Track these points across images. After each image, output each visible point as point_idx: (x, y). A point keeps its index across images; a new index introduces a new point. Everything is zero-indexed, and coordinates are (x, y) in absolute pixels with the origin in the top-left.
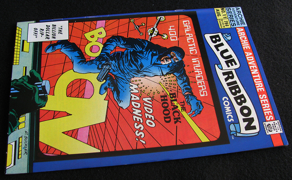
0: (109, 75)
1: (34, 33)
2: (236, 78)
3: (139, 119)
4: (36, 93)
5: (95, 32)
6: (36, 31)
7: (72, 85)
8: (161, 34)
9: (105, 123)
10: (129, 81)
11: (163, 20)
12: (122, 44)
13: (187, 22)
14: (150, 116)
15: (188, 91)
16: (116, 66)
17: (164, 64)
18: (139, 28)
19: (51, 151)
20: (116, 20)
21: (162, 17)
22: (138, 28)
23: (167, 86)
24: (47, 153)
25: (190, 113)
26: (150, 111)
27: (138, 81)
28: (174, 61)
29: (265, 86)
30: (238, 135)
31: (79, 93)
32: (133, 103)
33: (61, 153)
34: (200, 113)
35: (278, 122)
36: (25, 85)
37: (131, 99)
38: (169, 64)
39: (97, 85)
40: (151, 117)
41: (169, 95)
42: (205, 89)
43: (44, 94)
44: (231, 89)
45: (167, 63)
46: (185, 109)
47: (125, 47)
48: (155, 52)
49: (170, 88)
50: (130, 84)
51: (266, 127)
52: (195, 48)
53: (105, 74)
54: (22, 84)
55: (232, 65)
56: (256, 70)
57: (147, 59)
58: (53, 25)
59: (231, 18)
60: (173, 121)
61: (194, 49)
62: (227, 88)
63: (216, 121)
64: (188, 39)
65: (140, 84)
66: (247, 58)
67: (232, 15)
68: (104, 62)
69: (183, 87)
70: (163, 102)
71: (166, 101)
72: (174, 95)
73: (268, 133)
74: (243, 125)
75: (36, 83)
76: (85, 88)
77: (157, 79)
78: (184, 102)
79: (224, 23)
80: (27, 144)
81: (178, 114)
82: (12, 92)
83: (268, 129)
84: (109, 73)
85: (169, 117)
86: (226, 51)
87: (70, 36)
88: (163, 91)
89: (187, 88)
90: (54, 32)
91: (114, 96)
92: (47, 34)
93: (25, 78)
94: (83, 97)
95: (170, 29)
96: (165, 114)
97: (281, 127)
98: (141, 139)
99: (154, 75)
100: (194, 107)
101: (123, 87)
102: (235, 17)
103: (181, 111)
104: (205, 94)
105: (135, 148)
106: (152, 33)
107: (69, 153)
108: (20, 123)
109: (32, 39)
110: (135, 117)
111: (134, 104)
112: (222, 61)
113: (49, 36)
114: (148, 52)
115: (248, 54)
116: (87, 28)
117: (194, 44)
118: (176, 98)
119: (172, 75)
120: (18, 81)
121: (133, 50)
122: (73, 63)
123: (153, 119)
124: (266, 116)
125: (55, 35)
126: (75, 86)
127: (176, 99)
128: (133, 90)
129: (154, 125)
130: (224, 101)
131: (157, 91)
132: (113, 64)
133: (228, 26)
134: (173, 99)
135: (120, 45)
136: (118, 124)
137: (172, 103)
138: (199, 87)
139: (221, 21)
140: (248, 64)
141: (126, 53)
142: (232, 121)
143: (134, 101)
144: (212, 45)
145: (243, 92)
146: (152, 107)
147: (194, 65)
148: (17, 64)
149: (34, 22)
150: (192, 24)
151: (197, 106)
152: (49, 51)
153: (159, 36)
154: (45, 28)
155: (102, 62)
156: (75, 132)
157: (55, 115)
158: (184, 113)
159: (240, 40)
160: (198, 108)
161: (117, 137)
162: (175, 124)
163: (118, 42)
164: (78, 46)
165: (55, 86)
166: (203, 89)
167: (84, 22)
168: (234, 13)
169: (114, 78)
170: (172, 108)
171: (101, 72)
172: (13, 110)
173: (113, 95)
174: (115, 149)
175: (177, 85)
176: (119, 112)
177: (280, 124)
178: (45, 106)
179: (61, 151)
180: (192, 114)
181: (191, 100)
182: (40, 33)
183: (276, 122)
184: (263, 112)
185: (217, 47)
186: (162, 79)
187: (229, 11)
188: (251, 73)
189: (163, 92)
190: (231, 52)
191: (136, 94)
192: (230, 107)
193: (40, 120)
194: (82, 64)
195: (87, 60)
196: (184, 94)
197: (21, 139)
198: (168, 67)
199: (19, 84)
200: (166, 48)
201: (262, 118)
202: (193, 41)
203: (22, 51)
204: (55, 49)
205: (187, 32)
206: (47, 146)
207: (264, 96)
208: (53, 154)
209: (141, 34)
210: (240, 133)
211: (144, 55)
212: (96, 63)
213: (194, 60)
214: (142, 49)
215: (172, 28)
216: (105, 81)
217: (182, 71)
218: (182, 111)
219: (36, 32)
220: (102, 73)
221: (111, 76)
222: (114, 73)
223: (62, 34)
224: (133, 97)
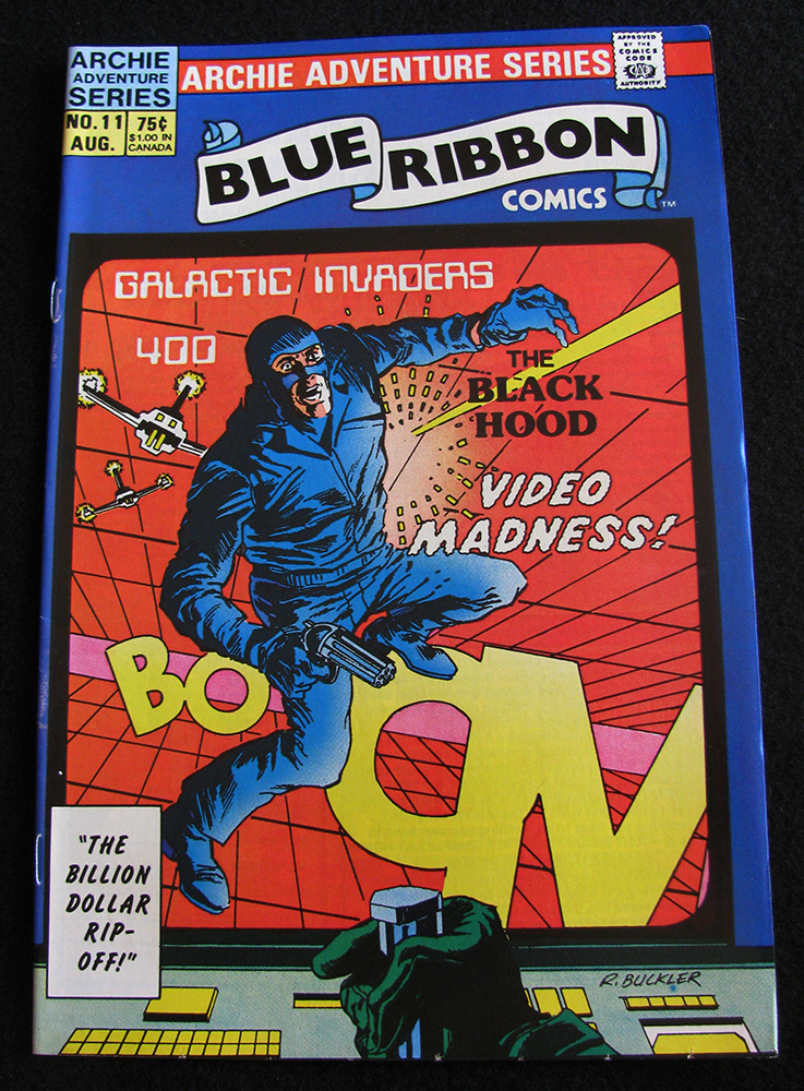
0: (364, 635)
1: (107, 969)
2: (427, 145)
3: (575, 529)
4: (428, 946)
5: (134, 689)
6: (98, 961)
7: (404, 791)
8: (176, 398)
9: (581, 662)
10: (401, 556)
11: (101, 381)
12: (211, 570)
13: (123, 279)
14: (564, 487)
15: (464, 331)
16: (325, 603)
17: (327, 407)
18: (129, 489)
19: (691, 881)
20: (74, 586)
21: (81, 383)
22: (131, 492)
23: (437, 405)
24: (697, 894)
25: (561, 337)
26: (543, 486)
27: (401, 519)
28: (318, 363)
29: (471, 49)
30: (660, 181)
31: (443, 765)
32: (502, 547)
33: (702, 838)
34: (566, 304)
35: (620, 37)
36: (386, 995)
37: (484, 554)
38: (329, 386)
39: (408, 685)
40: (569, 483)
41: (478, 404)
42: (461, 265)
43: (439, 915)
44: (470, 173)
45: (326, 393)
46: (543, 352)
47: (229, 561)
48: (268, 437)
49: (445, 393)
50: (414, 550)
51: (636, 83)
52: (261, 271)
53: (362, 650)
54: (381, 1011)
55: (361, 145)
56: (396, 62)
57: (300, 471)
58: (68, 880)
59: (124, 98)
60: (588, 404)
61: (266, 276)
62: (463, 187)
63: (601, 249)
64: (215, 293)
65: (415, 511)
66: (334, 82)
67: (111, 91)
68: (300, 655)
69: (445, 345)
70: (504, 431)
71: (504, 418)
72: (480, 384)
73: (658, 82)
74: (620, 158)
75: (384, 948)
76: (419, 738)
77: (398, 441)
78: (514, 353)
79: (151, 133)
80: (657, 973)
81: (560, 383)
82: (417, 1054)
83: (641, 79)
84: (359, 634)
85: (574, 415)
86: (290, 154)
87: (139, 799)
88: (456, 426)
89: (450, 332)
90: (109, 876)
91: (466, 622)
92: (117, 905)
93: (354, 998)
94: (461, 749)
95: (154, 358)
96: (560, 430)
97: (641, 34)
98: (656, 529)
99: (381, 453)
100: (539, 319)
101: (427, 580)
102: (124, 81)
103: (550, 370)
104: (485, 268)
105: (693, 557)
106: (163, 436)
107: (703, 805)
108: (565, 1009)
109: (141, 976)
110: (564, 546)
111: (506, 542)
112: (336, 177)
113: (131, 898)
114: (262, 463)
115: (316, 74)
116: (107, 722)
117: (245, 272)
118: (492, 378)
119: (385, 381)
120: (367, 1029)
121: (247, 527)
122: (291, 788)
123: (577, 477)
124: (592, 72)
125: (129, 867)
126: (406, 775)
127: (497, 379)
128: (444, 542)
129: (604, 478)
130: (520, 207)
131: (455, 447)
132: (315, 615)
133: (163, 119)
134: (495, 390)
135: (214, 580)
136: (589, 613)
137: (514, 398)
138: (449, 285)
139: (137, 142)
140: (361, 87)
141: (262, 557)
142: (602, 194)
143: (493, 542)
144: (254, 202)
145: (489, 130)
146: (523, 477)
147: (345, 290)
148: (275, 1037)
149: (40, 973)
150: (137, 263)
151: (530, 306)
152: (219, 894)
153: (186, 409)
154: (82, 919)
155: (298, 663)
156: (615, 783)
157: (535, 860)
158: (560, 359)
159: (244, 92)
160: (540, 304)
161: (646, 621)
162: (601, 398)
163: (199, 587)
164: (204, 762)
165: (403, 866)
166: (463, 273)
167: (70, 735)
168: (100, 81)
169: (384, 614)
170: (536, 399)
171: (347, 669)
172: (502, 1043)
173: (460, 622)
174: (694, 629)
175: (434, 368)
176: (538, 604)
177: (626, 34)
178: (493, 909)
179: (693, 837)
180: (567, 332)
181: (505, 324)
182: (112, 939)
183: (618, 44)
184: (574, 79)
185: (266, 186)
186: (401, 422)
187: (87, 96)
188: (406, 85)
189: (461, 424)
190: (302, 139)
191: (463, 532)
192: (548, 192)
193: (555, 924)
194: (301, 749)
195: (283, 725)
196: (476, 346)
197: (633, 1003)
198: (346, 393)
199: (382, 1026)
200: (248, 388)
201: (599, 89)
202: (230, 273)
203: (208, 1021)
204: (213, 869)
205: (179, 289)
206: (667, 894)
207: (512, 59)
208: (702, 870)
209: (167, 483)
210: (653, 176)
211: (276, 480)
212: (299, 686)
213: (322, 283)
214: (246, 485)
215: (148, 348)
216: (392, 655)
217: (368, 341)
218: (552, 365)
219: (105, 959)
220: (354, 662)
221: (372, 629)
222: (357, 615)
223: (122, 838)
224: (476, 545)
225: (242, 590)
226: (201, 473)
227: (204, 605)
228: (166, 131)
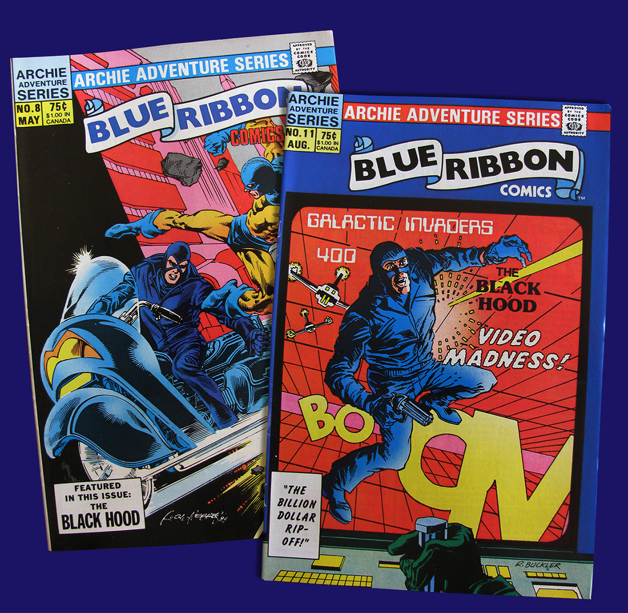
0: (419, 401)
1: (295, 545)
2: (465, 157)
3: (522, 358)
4: (440, 544)
5: (311, 419)
6: (291, 541)
7: (434, 475)
8: (336, 279)
9: (519, 421)
10: (439, 365)
11: (299, 269)
12: (349, 365)
13: (312, 217)
14: (518, 337)
15: (476, 256)
16: (402, 385)
17: (408, 289)
18: (312, 324)
19: (560, 521)
20: (284, 369)
21: (290, 269)
22: (312, 325)
23: (461, 292)
24: (562, 529)
25: (523, 262)
26: (508, 336)
27: (440, 347)
28: (405, 267)
29: (491, 107)
30: (578, 186)
31: (452, 464)
32: (487, 364)
33: (567, 504)
34: (527, 245)
35: (566, 108)
36: (420, 564)
37: (478, 367)
38: (409, 279)
39: (438, 426)
40: (521, 335)
41: (481, 293)
42: (478, 222)
43: (446, 530)
44: (486, 174)
45: (408, 282)
46: (514, 269)
47: (358, 361)
48: (379, 302)
49: (465, 287)
50: (445, 362)
51: (572, 133)
52: (380, 217)
53: (418, 408)
54: (418, 571)
55: (433, 155)
56: (453, 111)
57: (393, 320)
58: (279, 505)
59: (315, 121)
60: (533, 297)
61: (382, 220)
62: (482, 181)
63: (546, 218)
64: (357, 227)
65: (447, 344)
66: (421, 120)
67: (308, 116)
68: (389, 408)
69: (467, 262)
70: (492, 307)
71: (493, 301)
72: (482, 283)
73: (583, 133)
74: (560, 172)
75: (420, 544)
76: (442, 451)
77: (441, 308)
78: (500, 269)
79: (328, 141)
80: (541, 562)
81: (521, 285)
82: (432, 590)
83: (575, 131)
84: (417, 400)
85: (526, 302)
86: (397, 157)
87: (312, 470)
88: (469, 303)
89: (470, 255)
90: (297, 504)
91: (467, 398)
92: (301, 517)
93: (406, 564)
94: (461, 457)
95: (326, 258)
96: (519, 309)
97: (577, 106)
98: (560, 360)
99: (433, 314)
100: (513, 252)
101: (450, 377)
102: (315, 112)
103: (517, 278)
104: (489, 224)
105: (576, 375)
106: (329, 298)
107: (569, 490)
108: (499, 575)
109: (311, 549)
110: (516, 365)
111: (489, 361)
112: (419, 171)
113: (307, 515)
114: (375, 314)
115: (412, 114)
116: (298, 434)
117: (372, 217)
118: (488, 280)
119: (437, 278)
120: (411, 578)
121: (367, 346)
122: (382, 470)
123: (525, 332)
124: (550, 125)
125: (307, 501)
126: (436, 468)
127: (491, 281)
128: (460, 360)
129: (537, 334)
130: (509, 193)
131: (468, 314)
132: (397, 390)
133: (334, 134)
134: (489, 287)
135: (351, 370)
136: (525, 398)
137: (498, 291)
138: (471, 232)
139: (321, 145)
140: (435, 123)
141: (373, 360)
142: (549, 190)
143: (483, 361)
144: (378, 181)
145: (496, 152)
146: (500, 330)
147: (420, 230)
148: (370, 579)
149: (265, 545)
150: (319, 209)
151: (510, 245)
152: (347, 515)
153: (340, 285)
154: (285, 523)
155: (388, 412)
156: (530, 477)
157: (491, 509)
158: (522, 273)
159: (376, 121)
160: (514, 245)
161: (551, 404)
162: (540, 294)
163: (343, 373)
164: (343, 455)
165: (431, 508)
166: (478, 226)
167: (281, 439)
168: (303, 111)
169: (429, 392)
170: (508, 293)
171: (411, 416)
172: (470, 588)
173: (465, 398)
174: (573, 409)
175: (461, 273)
176: (502, 392)
177: (569, 106)
178: (470, 530)
179: (563, 504)
180: (526, 260)
181: (497, 254)
182: (298, 532)
183: (565, 111)
184: (541, 128)
186: (443, 299)
187: (296, 119)
188: (457, 124)
189: (472, 303)
190: (403, 149)
191: (469, 355)
192: (523, 187)
193: (498, 538)
195: (380, 441)
196: (482, 264)
197: (529, 574)
198: (418, 283)
200: (371, 277)
201: (553, 134)
202: (364, 217)
203: (340, 571)
204: (345, 504)
205: (339, 224)
206: (549, 528)
207: (511, 115)
208: (565, 519)
209: (330, 321)
210: (575, 183)
211: (382, 324)
212: (388, 423)
213: (409, 226)
214: (367, 325)
215: (323, 253)
216: (432, 411)
217: (430, 257)
218: (518, 276)
219: (295, 541)
220: (414, 413)
221: (423, 398)
222: (417, 391)
223: (304, 487)
224: (475, 362)
225: (364, 375)
226: (346, 318)
227: (345, 382)
228: (336, 140)
